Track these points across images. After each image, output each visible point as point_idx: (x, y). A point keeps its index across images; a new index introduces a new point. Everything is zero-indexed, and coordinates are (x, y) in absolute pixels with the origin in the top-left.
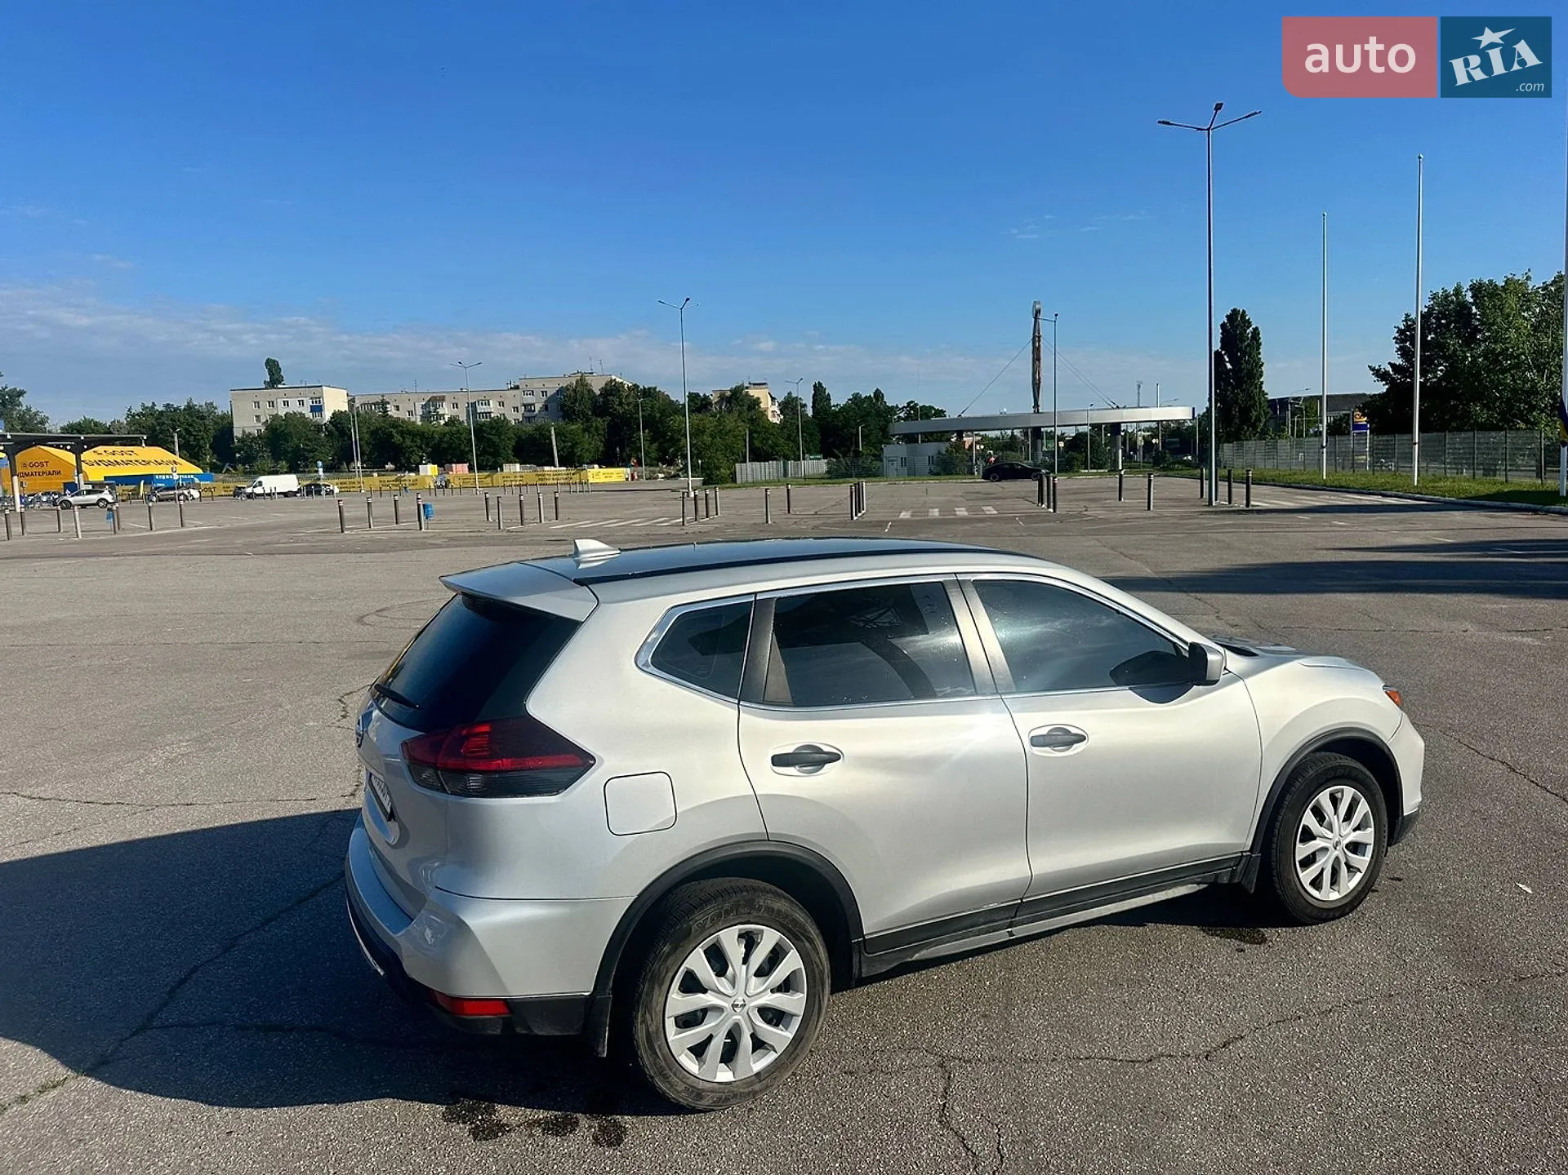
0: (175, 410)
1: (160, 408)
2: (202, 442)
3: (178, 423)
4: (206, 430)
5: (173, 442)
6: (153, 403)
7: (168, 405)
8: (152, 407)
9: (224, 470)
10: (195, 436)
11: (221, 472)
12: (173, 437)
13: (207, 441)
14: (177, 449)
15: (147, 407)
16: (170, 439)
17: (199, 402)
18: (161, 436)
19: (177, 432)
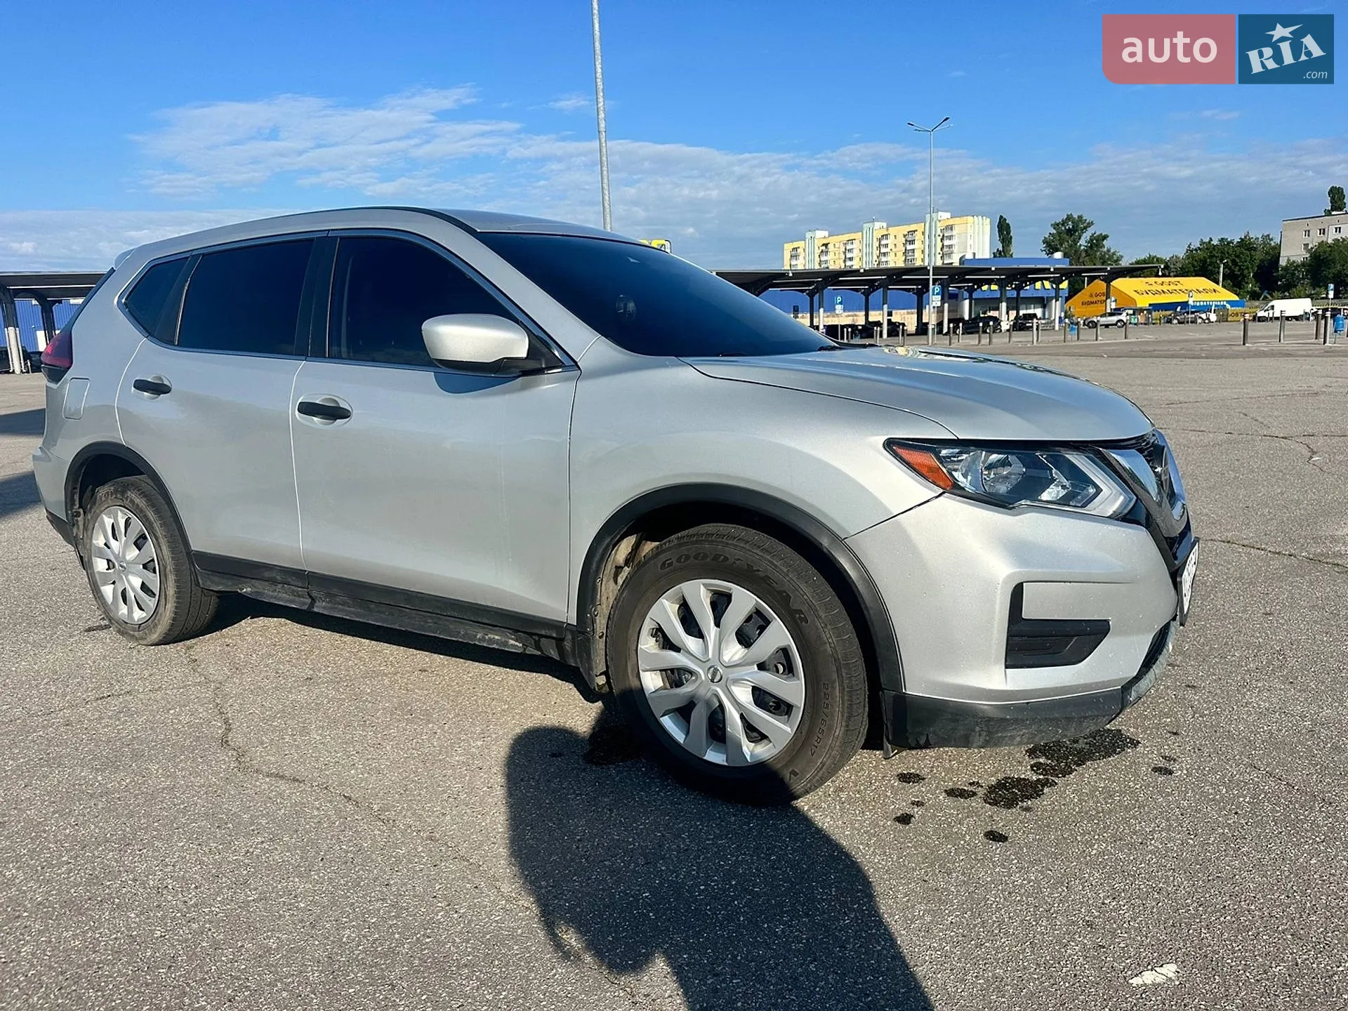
0: (1229, 243)
1: (1215, 242)
2: (1246, 272)
3: (1227, 255)
4: (1252, 260)
5: (1219, 273)
6: (1211, 238)
7: (1222, 239)
8: (1209, 242)
9: (1262, 297)
10: (1240, 266)
11: (1258, 300)
12: (1219, 268)
13: (1251, 270)
14: (1221, 279)
15: (1204, 243)
16: (1217, 269)
17: (1256, 234)
18: (1210, 268)
19: (1224, 264)
